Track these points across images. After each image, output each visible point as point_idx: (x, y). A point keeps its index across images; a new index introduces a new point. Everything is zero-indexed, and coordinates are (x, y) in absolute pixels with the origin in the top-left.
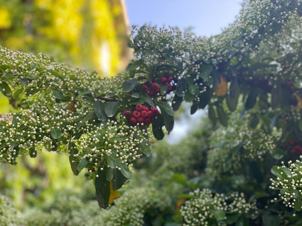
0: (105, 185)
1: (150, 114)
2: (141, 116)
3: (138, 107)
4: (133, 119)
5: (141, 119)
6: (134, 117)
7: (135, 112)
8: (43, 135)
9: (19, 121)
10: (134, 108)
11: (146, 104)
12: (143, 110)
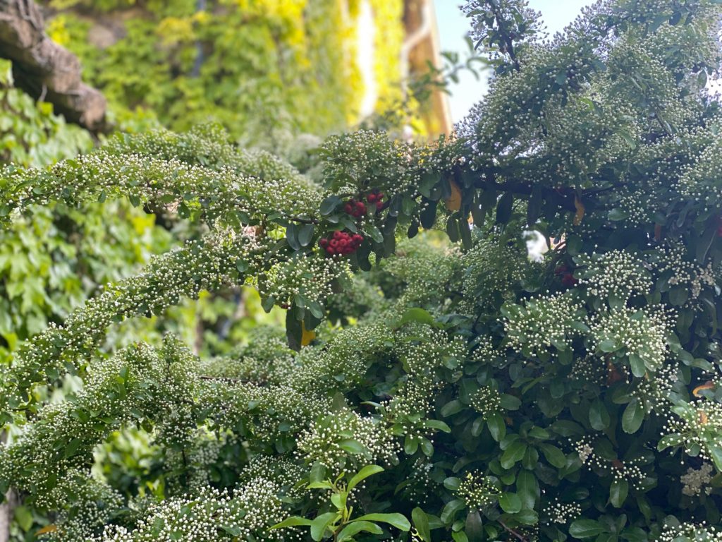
0: (297, 325)
1: (351, 243)
2: (339, 245)
3: (337, 234)
4: (330, 249)
5: (339, 249)
6: (332, 247)
7: (333, 241)
8: (227, 267)
9: (200, 251)
10: (331, 235)
11: (346, 230)
12: (341, 238)
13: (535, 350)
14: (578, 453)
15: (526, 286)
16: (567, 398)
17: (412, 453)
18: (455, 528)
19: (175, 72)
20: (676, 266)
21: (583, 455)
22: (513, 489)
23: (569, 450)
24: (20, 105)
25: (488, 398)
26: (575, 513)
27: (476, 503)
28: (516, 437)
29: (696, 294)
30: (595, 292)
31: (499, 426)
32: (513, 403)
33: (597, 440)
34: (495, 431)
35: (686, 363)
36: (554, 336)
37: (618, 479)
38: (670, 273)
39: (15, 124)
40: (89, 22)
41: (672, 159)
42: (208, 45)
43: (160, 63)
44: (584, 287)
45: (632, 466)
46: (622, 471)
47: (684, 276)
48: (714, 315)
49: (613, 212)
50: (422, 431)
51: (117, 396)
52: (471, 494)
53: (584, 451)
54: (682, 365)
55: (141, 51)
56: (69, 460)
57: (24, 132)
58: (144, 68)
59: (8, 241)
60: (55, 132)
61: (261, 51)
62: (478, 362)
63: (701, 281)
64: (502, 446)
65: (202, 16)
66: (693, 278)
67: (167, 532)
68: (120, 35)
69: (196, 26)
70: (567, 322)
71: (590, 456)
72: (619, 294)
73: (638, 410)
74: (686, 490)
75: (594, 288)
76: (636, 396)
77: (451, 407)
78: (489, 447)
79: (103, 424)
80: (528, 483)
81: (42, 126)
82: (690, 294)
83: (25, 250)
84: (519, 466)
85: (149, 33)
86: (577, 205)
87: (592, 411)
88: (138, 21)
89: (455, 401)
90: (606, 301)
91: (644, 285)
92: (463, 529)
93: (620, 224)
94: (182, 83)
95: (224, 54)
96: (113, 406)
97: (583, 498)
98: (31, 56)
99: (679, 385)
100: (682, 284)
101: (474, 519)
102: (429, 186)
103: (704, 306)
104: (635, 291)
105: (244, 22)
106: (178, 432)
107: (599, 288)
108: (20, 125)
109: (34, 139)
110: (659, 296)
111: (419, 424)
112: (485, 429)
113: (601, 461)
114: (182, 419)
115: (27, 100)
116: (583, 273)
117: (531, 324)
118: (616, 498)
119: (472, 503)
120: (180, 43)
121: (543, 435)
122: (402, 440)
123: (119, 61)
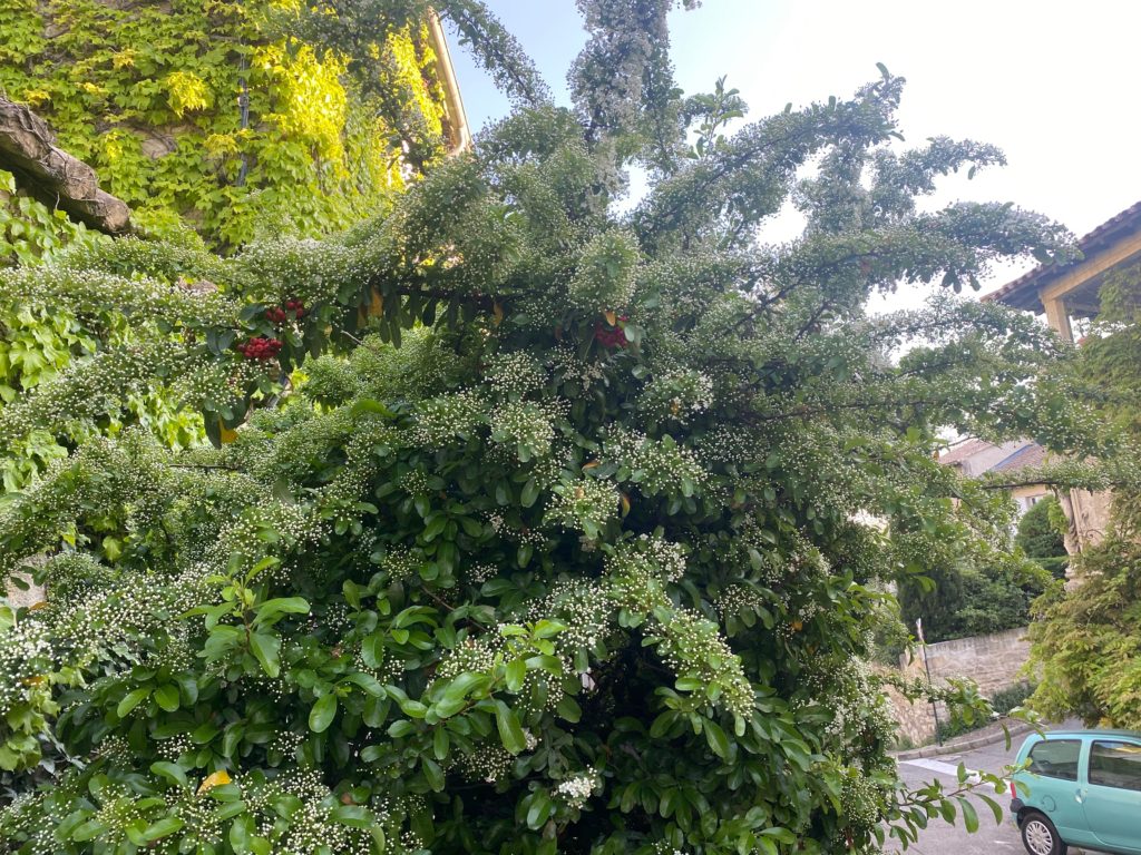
1: (268, 348)
3: (252, 340)
4: (247, 353)
5: (256, 354)
6: (249, 352)
7: (249, 346)
10: (248, 341)
12: (257, 344)
13: (443, 440)
14: (492, 524)
15: (447, 382)
16: (480, 478)
17: (342, 533)
18: (380, 596)
19: (223, 182)
20: (568, 363)
21: (496, 525)
22: (434, 558)
23: (486, 522)
24: (32, 212)
25: (417, 480)
26: (493, 573)
27: (398, 573)
28: (439, 512)
29: (587, 386)
30: (498, 388)
31: (425, 505)
32: (437, 484)
33: (507, 512)
34: (421, 508)
35: (579, 444)
36: (459, 428)
37: (524, 544)
38: (564, 370)
39: (27, 229)
40: (142, 136)
41: (566, 271)
42: (252, 157)
43: (208, 173)
44: (489, 383)
45: (535, 532)
46: (527, 536)
47: (575, 372)
48: (604, 402)
49: (520, 316)
50: (352, 513)
51: (66, 491)
52: (394, 566)
53: (497, 522)
54: (575, 446)
55: (190, 163)
56: (18, 551)
57: (36, 236)
58: (193, 177)
59: (20, 339)
60: (72, 236)
61: (299, 164)
62: (412, 448)
63: (590, 376)
64: (427, 521)
65: (245, 132)
66: (582, 373)
67: (87, 622)
68: (172, 147)
69: (240, 140)
70: (473, 414)
71: (501, 525)
72: (517, 389)
73: (535, 487)
74: (584, 547)
75: (496, 384)
76: (533, 475)
77: (384, 490)
78: (416, 523)
79: (48, 518)
80: (448, 552)
81: (57, 231)
82: (582, 387)
83: (40, 347)
84: (440, 538)
85: (198, 146)
86: (496, 309)
87: (499, 489)
88: (188, 136)
89: (389, 484)
90: (506, 395)
91: (539, 380)
92: (387, 597)
93: (527, 326)
94: (228, 191)
95: (266, 165)
96: (58, 500)
97: (499, 559)
98: (39, 166)
99: (572, 465)
100: (573, 379)
101: (396, 587)
102: (348, 294)
103: (596, 396)
104: (531, 386)
105: (284, 138)
106: (143, 518)
107: (500, 384)
108: (32, 230)
109: (47, 243)
110: (556, 389)
111: (350, 507)
112: (413, 509)
113: (510, 529)
114: (147, 506)
115: (41, 208)
116: (488, 371)
117: (438, 418)
118: (523, 557)
119: (394, 574)
120: (226, 155)
121: (460, 510)
122: (333, 523)
123: (170, 171)
